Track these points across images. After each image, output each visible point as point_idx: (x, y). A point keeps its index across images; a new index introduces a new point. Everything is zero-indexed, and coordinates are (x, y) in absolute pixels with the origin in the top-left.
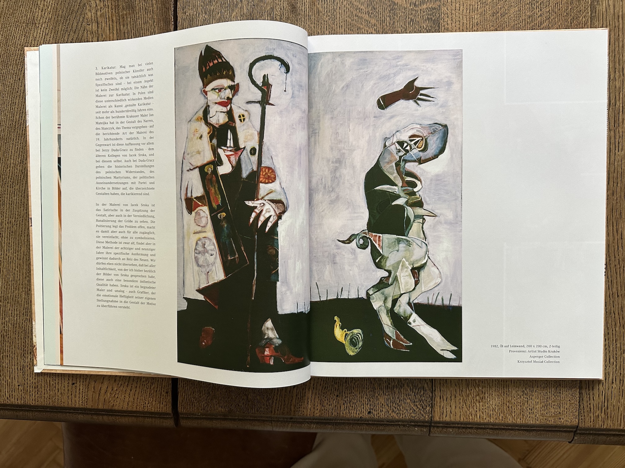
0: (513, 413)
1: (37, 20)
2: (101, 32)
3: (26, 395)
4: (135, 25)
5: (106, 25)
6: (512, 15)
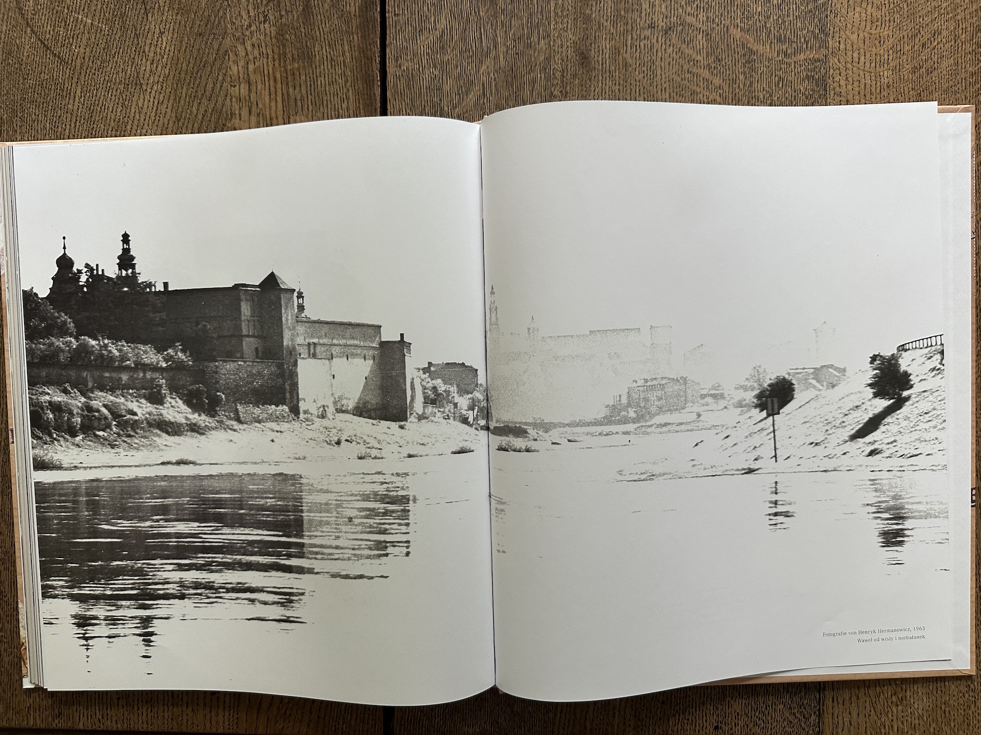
0: (952, 721)
1: (143, 78)
2: (255, 99)
3: (132, 716)
4: (314, 87)
5: (263, 86)
6: (944, 72)
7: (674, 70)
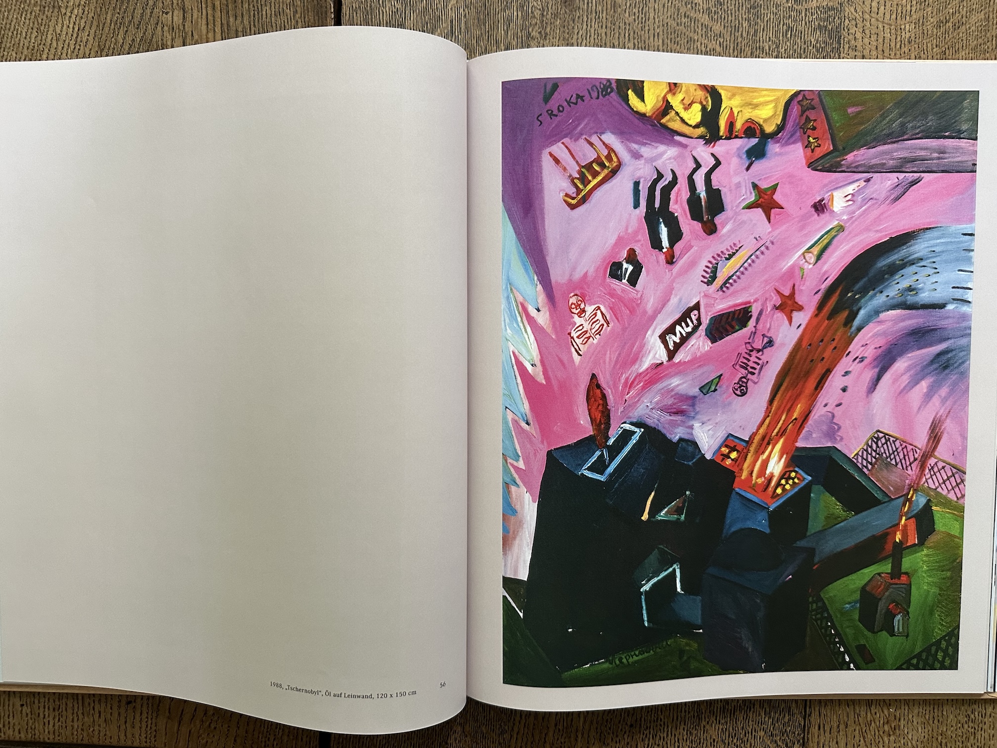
2: (190, 29)
3: (37, 724)
4: (259, 16)
5: (200, 14)
6: (973, 28)
7: (669, 14)
